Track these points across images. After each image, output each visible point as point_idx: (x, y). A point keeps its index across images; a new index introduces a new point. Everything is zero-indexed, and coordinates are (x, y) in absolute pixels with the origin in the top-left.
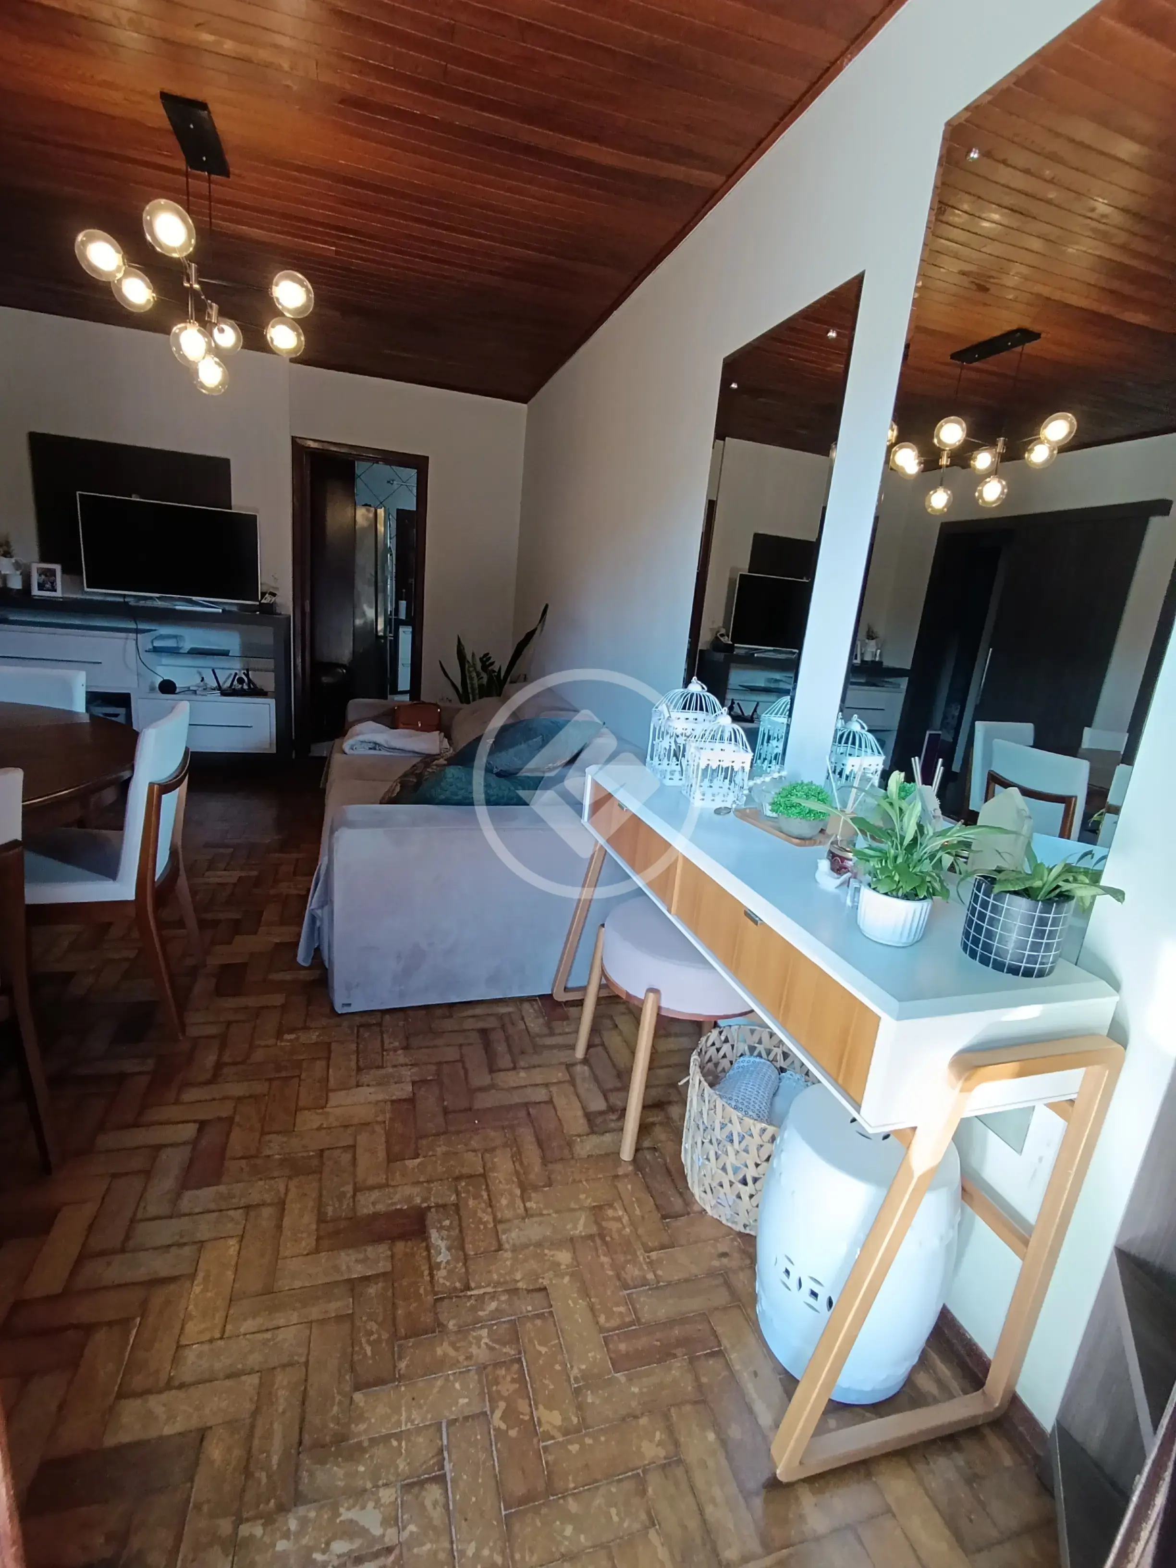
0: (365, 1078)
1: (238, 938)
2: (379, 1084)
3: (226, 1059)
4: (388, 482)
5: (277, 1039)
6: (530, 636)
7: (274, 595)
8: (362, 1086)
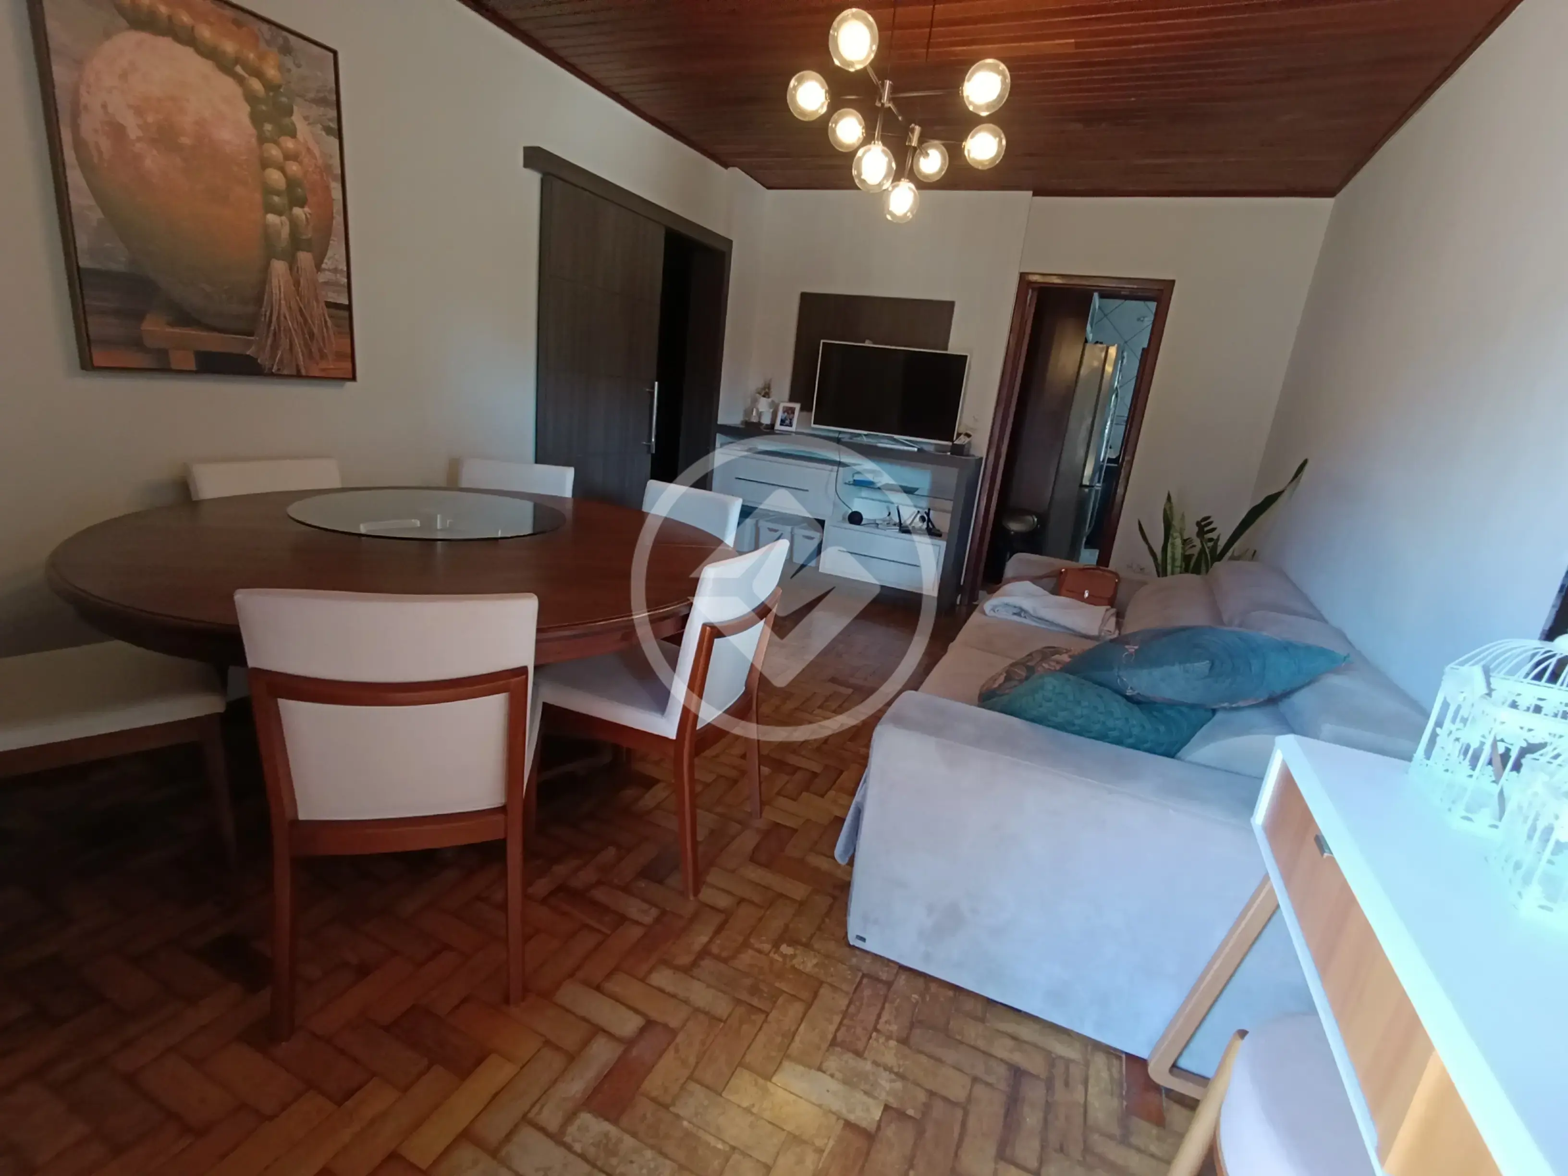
0: (832, 1063)
1: (804, 794)
2: (846, 1082)
3: (715, 950)
4: (1139, 319)
5: (773, 947)
6: (1270, 500)
7: (968, 435)
8: (824, 1072)
